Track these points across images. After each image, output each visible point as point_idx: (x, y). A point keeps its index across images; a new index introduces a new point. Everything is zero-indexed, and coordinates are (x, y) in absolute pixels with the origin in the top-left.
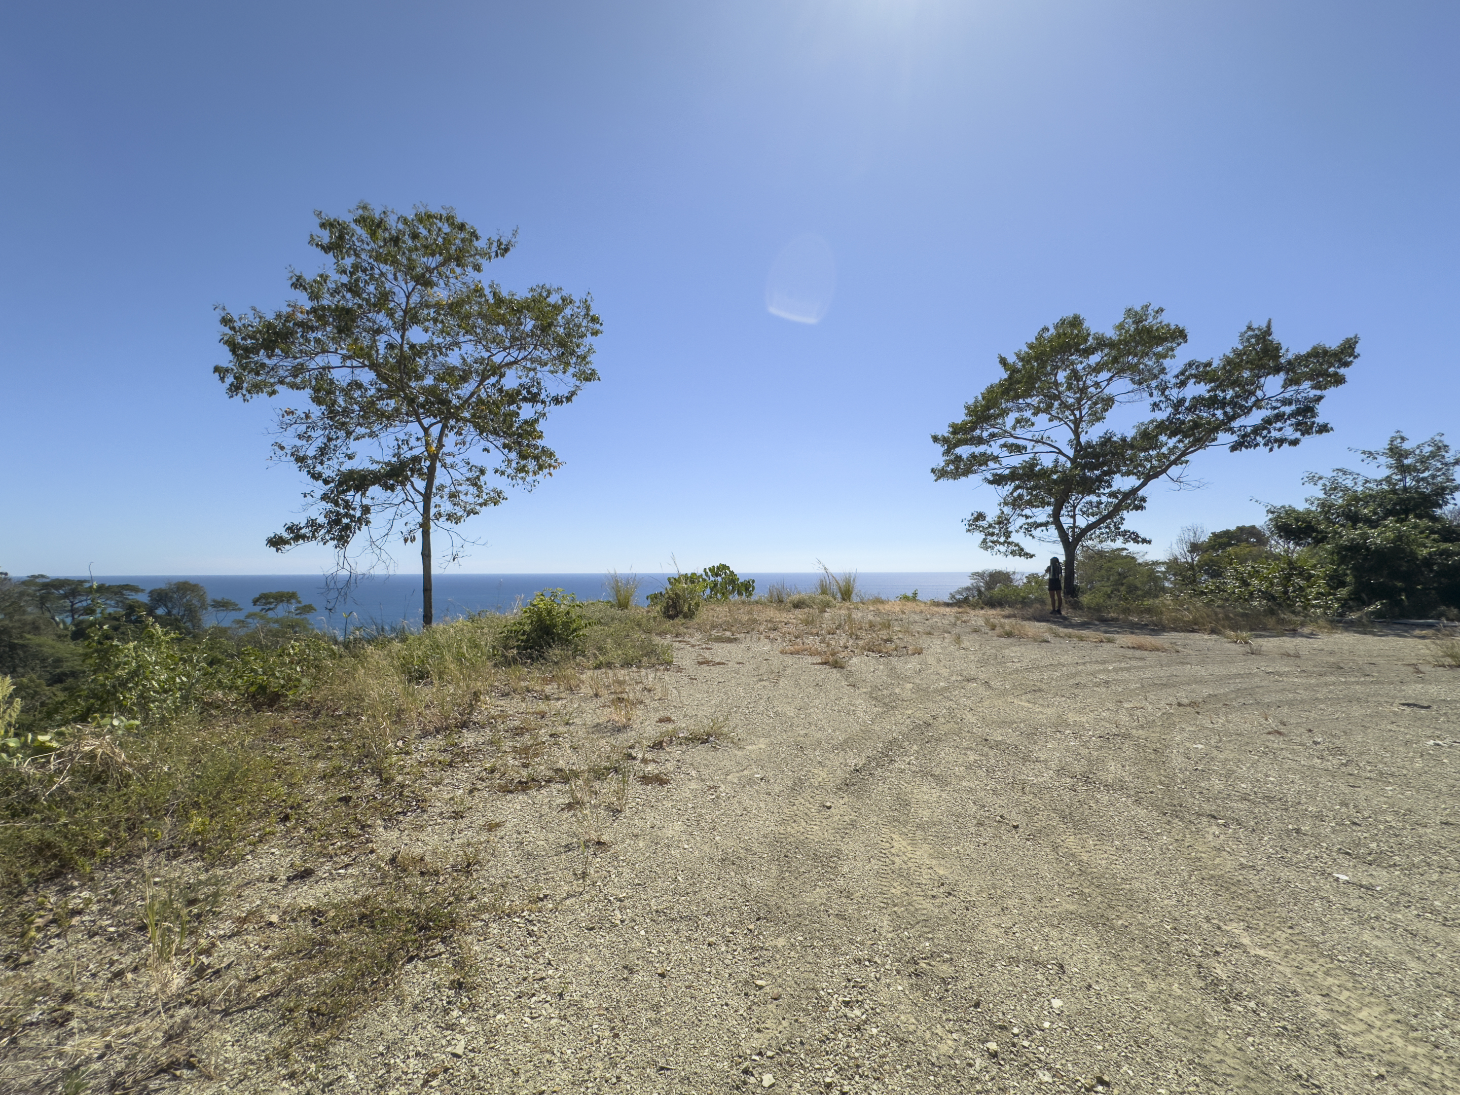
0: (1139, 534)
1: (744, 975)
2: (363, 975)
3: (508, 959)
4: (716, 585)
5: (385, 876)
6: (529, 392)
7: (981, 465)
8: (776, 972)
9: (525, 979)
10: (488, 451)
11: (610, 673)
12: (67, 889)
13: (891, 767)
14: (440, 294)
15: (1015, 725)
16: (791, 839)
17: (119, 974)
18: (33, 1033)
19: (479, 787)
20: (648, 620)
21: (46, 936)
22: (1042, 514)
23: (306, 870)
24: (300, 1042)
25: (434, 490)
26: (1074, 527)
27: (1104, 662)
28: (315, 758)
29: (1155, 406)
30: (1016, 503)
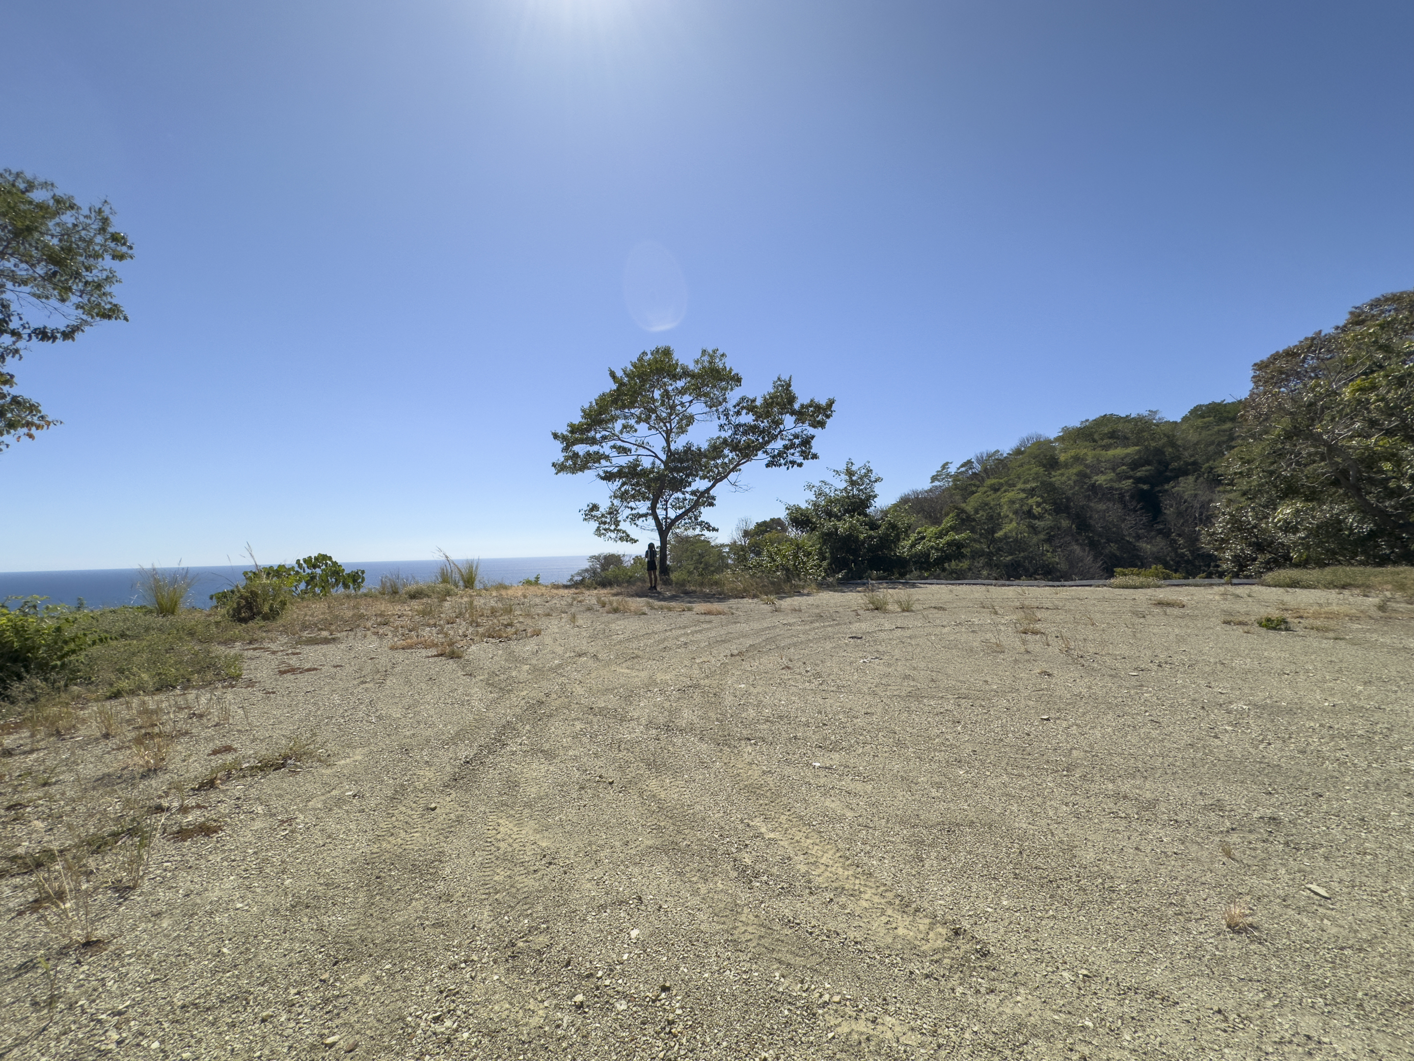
0: (711, 524)
4: (313, 578)
7: (594, 463)
8: (354, 1019)
11: (135, 702)
13: (503, 751)
15: (616, 691)
16: (386, 856)
20: (208, 626)
22: (643, 507)
26: (666, 518)
29: (721, 427)
30: (623, 496)
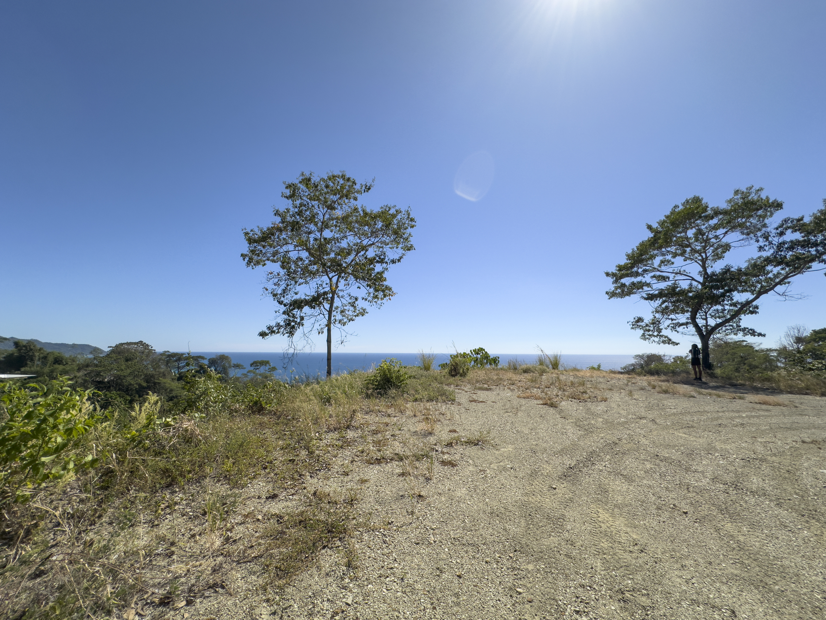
0: (756, 330)
1: (509, 584)
2: (301, 552)
3: (373, 554)
4: (477, 359)
5: (311, 501)
6: (379, 258)
7: (638, 289)
8: (529, 585)
9: (383, 567)
10: (360, 288)
11: (422, 404)
12: (174, 492)
13: (593, 467)
14: (339, 213)
15: (677, 448)
16: (532, 505)
17: (193, 536)
18: (158, 559)
19: (356, 460)
20: (441, 377)
21: (165, 513)
22: (683, 318)
23: (274, 494)
24: (271, 584)
25: (333, 309)
26: (707, 326)
27: (738, 412)
28: (278, 439)
29: (761, 248)
30: (664, 311)
